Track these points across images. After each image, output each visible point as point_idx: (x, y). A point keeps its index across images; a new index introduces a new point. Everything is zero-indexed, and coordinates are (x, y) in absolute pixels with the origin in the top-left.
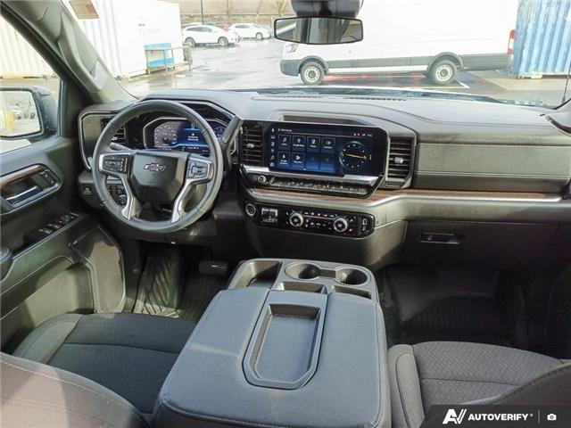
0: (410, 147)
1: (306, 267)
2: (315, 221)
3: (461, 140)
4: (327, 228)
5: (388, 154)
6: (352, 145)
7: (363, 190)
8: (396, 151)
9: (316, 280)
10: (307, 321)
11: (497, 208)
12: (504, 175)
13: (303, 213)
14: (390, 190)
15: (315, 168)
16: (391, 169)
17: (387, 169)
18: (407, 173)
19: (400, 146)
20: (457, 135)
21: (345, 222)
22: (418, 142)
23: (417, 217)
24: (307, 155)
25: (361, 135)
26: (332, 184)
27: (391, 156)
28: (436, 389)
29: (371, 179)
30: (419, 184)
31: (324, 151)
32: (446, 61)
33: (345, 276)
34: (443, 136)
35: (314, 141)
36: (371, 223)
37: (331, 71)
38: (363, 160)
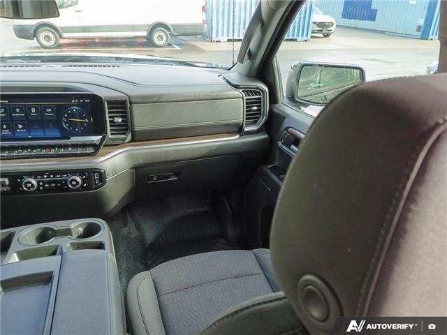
0: (125, 108)
1: (42, 230)
2: (50, 183)
3: (165, 99)
4: (62, 187)
5: (107, 115)
6: (72, 110)
7: (91, 148)
8: (113, 112)
9: (52, 242)
10: (42, 286)
11: (198, 149)
12: (199, 124)
13: (35, 178)
14: (115, 145)
15: (40, 134)
16: (112, 128)
17: (109, 128)
18: (126, 130)
19: (117, 108)
20: (160, 96)
21: (78, 179)
22: (131, 103)
23: (142, 164)
24: (29, 123)
25: (79, 101)
26: (60, 146)
27: (110, 117)
28: (171, 301)
29: (96, 139)
30: (138, 138)
31: (45, 118)
32: (161, 28)
33: (81, 230)
34: (151, 97)
35: (33, 110)
36: (102, 177)
37: (65, 35)
38: (85, 122)
